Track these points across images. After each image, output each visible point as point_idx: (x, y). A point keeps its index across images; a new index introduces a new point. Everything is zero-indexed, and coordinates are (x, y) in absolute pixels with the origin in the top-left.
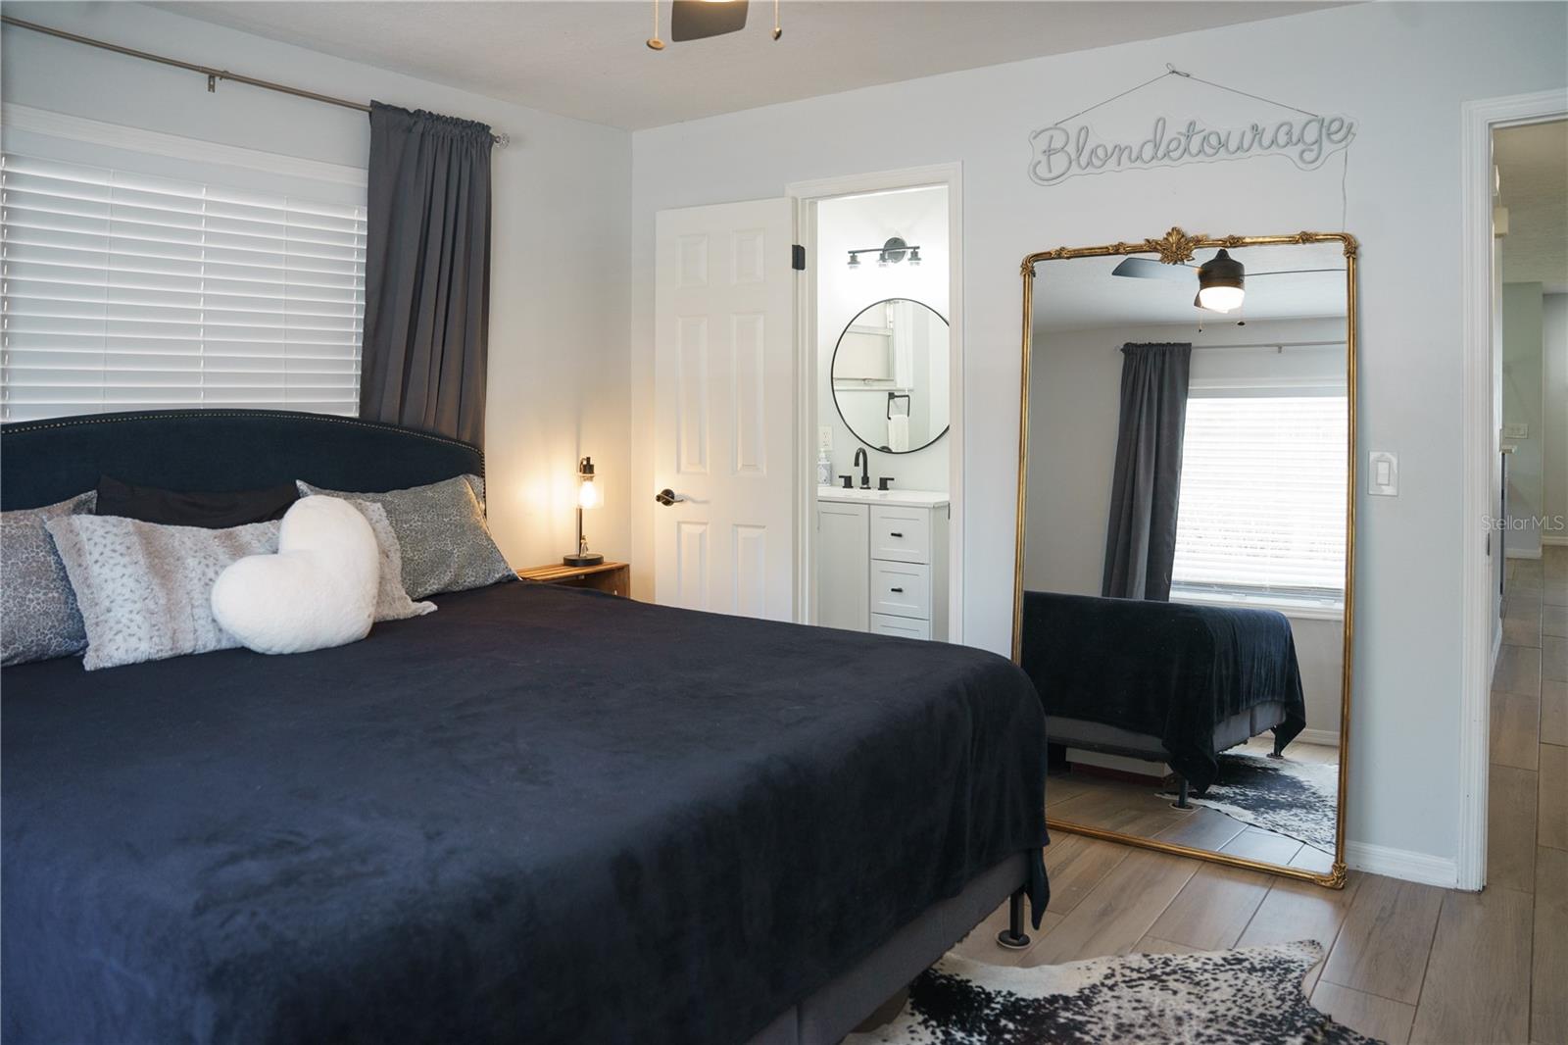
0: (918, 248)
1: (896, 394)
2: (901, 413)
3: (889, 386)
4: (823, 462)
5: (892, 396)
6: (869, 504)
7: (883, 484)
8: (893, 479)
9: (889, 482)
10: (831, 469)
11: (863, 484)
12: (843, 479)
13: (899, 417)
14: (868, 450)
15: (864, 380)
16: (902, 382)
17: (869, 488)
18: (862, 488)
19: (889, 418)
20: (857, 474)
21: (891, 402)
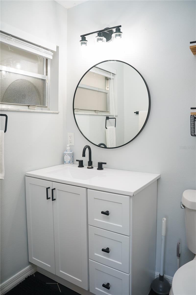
0: (120, 26)
1: (110, 117)
2: (112, 126)
3: (107, 114)
4: (69, 152)
5: (108, 118)
6: (87, 188)
7: (100, 167)
8: (105, 163)
9: (103, 165)
10: (73, 155)
11: (89, 165)
12: (78, 162)
13: (111, 128)
14: (91, 146)
15: (95, 111)
16: (113, 112)
17: (92, 168)
18: (88, 168)
19: (107, 128)
20: (86, 160)
21: (107, 120)
